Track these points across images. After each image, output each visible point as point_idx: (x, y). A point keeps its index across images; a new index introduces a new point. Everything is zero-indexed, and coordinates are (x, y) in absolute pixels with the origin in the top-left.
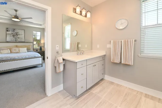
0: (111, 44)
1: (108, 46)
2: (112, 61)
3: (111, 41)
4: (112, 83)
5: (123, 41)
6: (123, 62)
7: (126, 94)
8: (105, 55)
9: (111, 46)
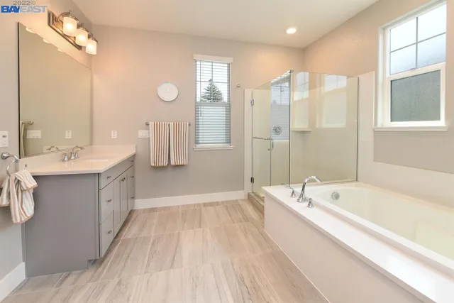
0: (149, 129)
1: (142, 133)
2: (153, 165)
3: (150, 123)
4: (153, 210)
5: (172, 124)
6: (173, 163)
7: (183, 214)
8: (134, 155)
9: (150, 133)
